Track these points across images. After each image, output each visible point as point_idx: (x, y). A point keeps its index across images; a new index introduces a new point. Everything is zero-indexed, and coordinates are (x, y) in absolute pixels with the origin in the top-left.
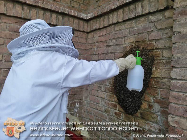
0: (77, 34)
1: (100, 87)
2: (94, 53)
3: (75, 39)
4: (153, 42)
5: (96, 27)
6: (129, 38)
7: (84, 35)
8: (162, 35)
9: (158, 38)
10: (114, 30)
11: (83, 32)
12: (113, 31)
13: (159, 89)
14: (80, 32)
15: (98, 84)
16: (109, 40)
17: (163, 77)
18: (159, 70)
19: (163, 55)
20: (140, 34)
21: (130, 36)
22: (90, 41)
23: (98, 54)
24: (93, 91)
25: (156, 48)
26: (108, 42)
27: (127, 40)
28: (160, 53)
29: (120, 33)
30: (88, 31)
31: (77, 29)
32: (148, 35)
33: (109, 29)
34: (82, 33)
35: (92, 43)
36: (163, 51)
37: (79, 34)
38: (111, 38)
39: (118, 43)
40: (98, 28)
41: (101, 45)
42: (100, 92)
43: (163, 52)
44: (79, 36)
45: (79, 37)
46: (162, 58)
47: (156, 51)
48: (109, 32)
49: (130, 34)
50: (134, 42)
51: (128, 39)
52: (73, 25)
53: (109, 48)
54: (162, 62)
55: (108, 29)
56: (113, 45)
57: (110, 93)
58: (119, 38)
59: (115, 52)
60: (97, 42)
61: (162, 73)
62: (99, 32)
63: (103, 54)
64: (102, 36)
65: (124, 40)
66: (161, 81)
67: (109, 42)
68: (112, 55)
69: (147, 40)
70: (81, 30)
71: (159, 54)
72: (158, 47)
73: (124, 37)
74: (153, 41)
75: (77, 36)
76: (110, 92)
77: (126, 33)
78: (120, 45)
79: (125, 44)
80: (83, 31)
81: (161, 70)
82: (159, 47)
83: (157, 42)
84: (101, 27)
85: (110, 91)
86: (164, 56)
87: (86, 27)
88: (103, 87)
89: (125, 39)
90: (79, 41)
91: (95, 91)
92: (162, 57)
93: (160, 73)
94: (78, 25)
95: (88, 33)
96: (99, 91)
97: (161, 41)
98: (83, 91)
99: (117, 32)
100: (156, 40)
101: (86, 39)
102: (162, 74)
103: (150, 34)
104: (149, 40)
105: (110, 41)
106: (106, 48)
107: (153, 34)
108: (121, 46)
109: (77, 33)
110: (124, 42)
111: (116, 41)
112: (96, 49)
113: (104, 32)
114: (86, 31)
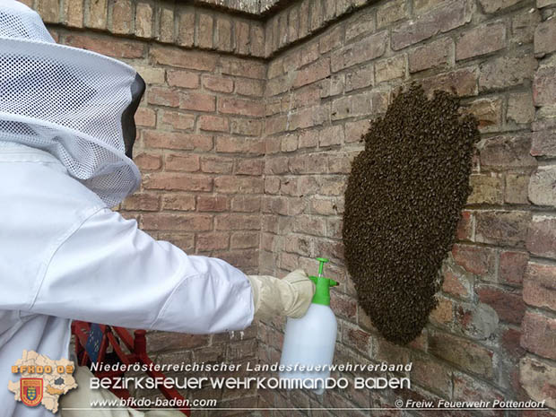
0: (230, 68)
1: (304, 242)
2: (287, 129)
3: (224, 85)
4: (471, 69)
5: (288, 38)
6: (390, 64)
7: (254, 69)
8: (504, 37)
9: (490, 50)
10: (342, 39)
11: (248, 57)
12: (338, 43)
13: (493, 250)
14: (237, 60)
15: (297, 232)
16: (329, 77)
17: (508, 201)
18: (493, 174)
19: (509, 115)
20: (425, 41)
21: (393, 53)
22: (274, 88)
23: (298, 130)
24: (284, 255)
25: (481, 90)
26: (324, 83)
27: (384, 72)
28: (499, 107)
29: (361, 48)
30: (267, 54)
31: (228, 49)
32: (453, 45)
33: (328, 37)
34: (246, 64)
35: (281, 94)
36: (508, 99)
37: (235, 66)
38: (334, 71)
39: (356, 86)
40: (292, 40)
41: (304, 97)
42: (304, 259)
43: (511, 104)
44: (236, 71)
45: (235, 77)
46: (505, 128)
47: (482, 103)
48: (327, 49)
49: (392, 49)
50: (407, 74)
51: (385, 68)
52: (213, 35)
53: (326, 106)
54: (506, 142)
55: (325, 38)
56: (340, 95)
57: (334, 264)
58: (359, 65)
59: (346, 119)
60: (294, 89)
61: (506, 186)
62: (298, 55)
63: (311, 128)
64: (307, 65)
65: (375, 73)
66: (500, 217)
67: (328, 83)
68: (338, 128)
69: (452, 61)
70: (241, 52)
71: (493, 114)
72: (488, 87)
73: (373, 60)
74: (473, 63)
75: (227, 73)
76: (334, 260)
77: (381, 45)
78: (361, 90)
79: (378, 85)
80: (250, 54)
81: (500, 175)
82: (494, 86)
83: (486, 67)
84: (302, 35)
85: (333, 255)
86: (513, 120)
87: (260, 41)
88: (312, 244)
89: (377, 68)
90: (236, 88)
91: (289, 255)
92: (507, 121)
93: (498, 186)
94: (232, 36)
95: (267, 61)
96: (301, 255)
97: (500, 60)
98: (256, 255)
99: (351, 46)
100: (483, 58)
101: (263, 83)
102: (505, 190)
103: (462, 36)
104: (457, 62)
105: (331, 80)
106: (318, 106)
107: (471, 36)
108: (366, 94)
109: (230, 63)
110: (372, 80)
111: (348, 79)
112: (290, 113)
113: (311, 52)
114: (258, 55)
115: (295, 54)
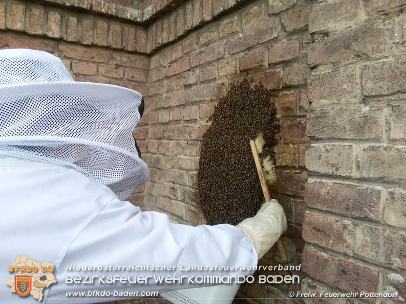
0: (121, 60)
1: (173, 189)
2: (162, 106)
3: (116, 73)
4: (277, 70)
5: (162, 40)
6: (227, 63)
7: (139, 62)
8: (298, 49)
9: (289, 57)
10: (197, 43)
11: (134, 53)
12: (195, 46)
13: (292, 199)
14: (127, 55)
15: (169, 182)
16: (189, 70)
17: (300, 165)
18: (291, 145)
19: (301, 104)
20: (249, 49)
21: (230, 56)
22: (154, 75)
23: (169, 107)
24: (161, 198)
25: (284, 85)
26: (186, 75)
27: (224, 69)
28: (295, 98)
29: (209, 50)
30: (148, 51)
31: (119, 47)
32: (267, 52)
33: (188, 41)
34: (133, 57)
35: (158, 81)
36: (300, 92)
37: (125, 59)
38: (192, 66)
39: (206, 78)
40: (165, 42)
41: (174, 83)
42: (174, 201)
43: (302, 96)
44: (125, 63)
45: (125, 67)
46: (298, 113)
47: (284, 95)
48: (188, 50)
49: (229, 53)
50: (238, 72)
51: (224, 66)
52: (108, 36)
53: (188, 91)
54: (299, 123)
55: (186, 42)
56: (196, 84)
57: (193, 206)
58: (209, 63)
59: (200, 101)
60: (167, 77)
61: (299, 154)
62: (169, 53)
63: (178, 106)
64: (175, 61)
65: (218, 69)
66: (297, 176)
67: (189, 74)
68: (195, 107)
69: (266, 64)
70: (130, 49)
71: (291, 102)
72: (288, 83)
73: (217, 60)
74: (279, 66)
75: (119, 64)
76: (193, 203)
77: (222, 50)
78: (209, 81)
79: (220, 78)
80: (136, 51)
81: (296, 146)
82: (292, 84)
83: (287, 70)
84: (171, 39)
85: (193, 199)
86: (304, 108)
87: (143, 41)
88: (179, 190)
89: (219, 66)
90: (126, 76)
91: (165, 198)
92: (300, 109)
93: (294, 154)
94: (122, 37)
95: (149, 56)
96: (171, 199)
97: (295, 65)
98: (142, 198)
99: (203, 49)
100: (286, 63)
101: (147, 71)
102: (299, 157)
103: (272, 46)
104: (269, 65)
105: (191, 73)
106: (183, 91)
107: (278, 47)
108: (212, 84)
109: (121, 57)
110: (217, 74)
111: (201, 72)
112: (164, 94)
113: (177, 52)
114: (142, 52)
115: (167, 52)
